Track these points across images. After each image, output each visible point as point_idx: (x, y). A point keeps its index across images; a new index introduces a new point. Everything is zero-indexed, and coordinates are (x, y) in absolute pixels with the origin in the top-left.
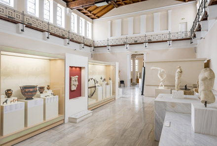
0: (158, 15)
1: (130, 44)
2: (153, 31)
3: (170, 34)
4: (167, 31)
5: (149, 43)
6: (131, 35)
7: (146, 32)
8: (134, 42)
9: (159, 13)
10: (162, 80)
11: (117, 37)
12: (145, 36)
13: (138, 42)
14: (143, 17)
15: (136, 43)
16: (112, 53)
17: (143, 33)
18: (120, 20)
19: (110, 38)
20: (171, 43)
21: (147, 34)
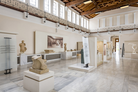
0: (127, 16)
1: (111, 31)
2: (125, 24)
3: (135, 25)
4: (133, 24)
5: (122, 30)
6: (111, 26)
7: (120, 24)
8: (113, 30)
9: (128, 15)
10: (135, 49)
11: (103, 27)
12: (120, 27)
13: (115, 30)
14: (118, 17)
15: (114, 31)
16: (100, 36)
17: (118, 25)
18: (105, 19)
19: (99, 28)
20: (135, 30)
21: (121, 26)
